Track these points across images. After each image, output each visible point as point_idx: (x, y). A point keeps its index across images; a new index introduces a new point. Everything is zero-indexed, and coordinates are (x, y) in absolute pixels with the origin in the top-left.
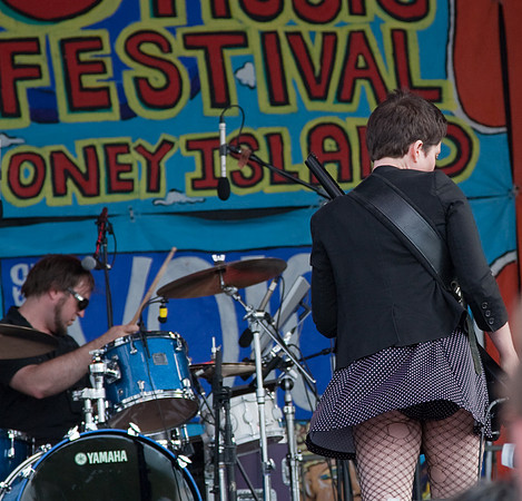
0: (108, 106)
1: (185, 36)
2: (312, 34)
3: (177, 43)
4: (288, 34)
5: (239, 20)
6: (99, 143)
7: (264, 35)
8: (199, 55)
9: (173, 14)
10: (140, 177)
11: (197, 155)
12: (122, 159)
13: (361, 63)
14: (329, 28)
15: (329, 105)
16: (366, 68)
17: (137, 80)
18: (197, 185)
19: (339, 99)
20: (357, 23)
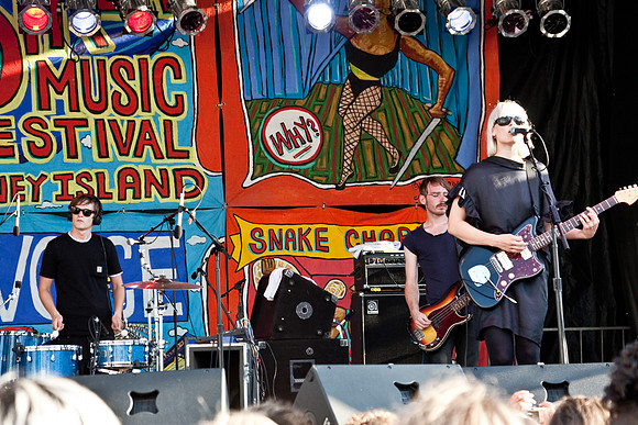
0: (13, 156)
1: (55, 120)
2: (122, 121)
3: (51, 124)
4: (109, 121)
5: (84, 113)
6: (7, 175)
7: (96, 120)
8: (62, 130)
9: (50, 109)
10: (28, 193)
11: (59, 182)
12: (19, 184)
13: (148, 137)
14: (130, 118)
15: (130, 158)
16: (150, 139)
17: (28, 142)
18: (58, 198)
19: (135, 155)
20: (146, 116)
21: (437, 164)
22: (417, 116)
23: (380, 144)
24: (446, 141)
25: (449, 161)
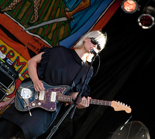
21: (50, 37)
22: (59, 10)
23: (34, 8)
24: (62, 31)
25: (56, 40)
